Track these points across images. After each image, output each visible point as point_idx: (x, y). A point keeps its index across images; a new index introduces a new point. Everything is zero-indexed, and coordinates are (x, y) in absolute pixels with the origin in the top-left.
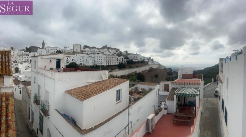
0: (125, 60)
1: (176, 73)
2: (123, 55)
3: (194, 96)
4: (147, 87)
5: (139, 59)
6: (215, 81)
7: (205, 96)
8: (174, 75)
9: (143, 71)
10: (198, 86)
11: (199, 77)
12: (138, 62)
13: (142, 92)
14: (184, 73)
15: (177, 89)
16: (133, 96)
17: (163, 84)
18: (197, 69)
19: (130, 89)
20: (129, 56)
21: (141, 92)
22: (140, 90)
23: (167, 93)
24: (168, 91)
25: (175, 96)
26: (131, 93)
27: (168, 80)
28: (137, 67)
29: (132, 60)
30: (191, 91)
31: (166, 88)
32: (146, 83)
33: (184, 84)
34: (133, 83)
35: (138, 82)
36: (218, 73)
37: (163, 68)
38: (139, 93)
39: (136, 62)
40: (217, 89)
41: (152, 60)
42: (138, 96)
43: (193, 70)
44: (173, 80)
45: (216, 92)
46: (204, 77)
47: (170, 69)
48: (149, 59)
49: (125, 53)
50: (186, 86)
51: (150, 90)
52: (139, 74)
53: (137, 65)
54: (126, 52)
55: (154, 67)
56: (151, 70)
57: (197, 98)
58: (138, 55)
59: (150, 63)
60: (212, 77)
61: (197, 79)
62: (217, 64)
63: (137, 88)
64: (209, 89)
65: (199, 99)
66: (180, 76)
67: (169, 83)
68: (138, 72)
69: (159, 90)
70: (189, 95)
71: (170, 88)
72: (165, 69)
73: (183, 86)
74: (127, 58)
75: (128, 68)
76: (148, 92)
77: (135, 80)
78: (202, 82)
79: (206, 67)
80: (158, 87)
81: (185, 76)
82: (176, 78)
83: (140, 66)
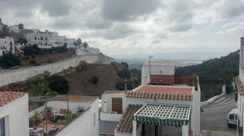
0: (19, 46)
1: (138, 73)
2: (12, 34)
3: (179, 124)
4: (73, 106)
5: (53, 43)
6: (229, 90)
7: (203, 126)
8: (133, 78)
9: (64, 71)
10: (188, 103)
11: (190, 82)
12: (51, 51)
13: (62, 118)
14: (155, 72)
15: (138, 107)
16: (39, 129)
17: (108, 97)
18: (184, 64)
19: (32, 114)
20: (28, 37)
21: (58, 118)
22: (56, 112)
23: (117, 117)
24: (120, 112)
25: (135, 123)
26: (34, 123)
27: (120, 87)
28: (50, 62)
29: (35, 46)
30: (170, 114)
31: (117, 106)
32: (70, 97)
33: (156, 97)
34: (38, 98)
35: (54, 95)
36: (237, 74)
37: (109, 63)
38: (55, 120)
39: (45, 50)
40: (234, 111)
41: (85, 45)
42: (51, 127)
43: (174, 65)
44: (130, 88)
45: (232, 117)
46: (201, 82)
47: (125, 64)
48: (78, 43)
49: (17, 30)
50: (160, 101)
51: (81, 111)
52: (55, 76)
53: (50, 56)
54: (21, 26)
55: (90, 61)
56: (83, 67)
57: (185, 129)
58: (50, 33)
59: (79, 52)
60: (222, 83)
61: (185, 87)
62: (236, 51)
63: (49, 111)
64: (215, 109)
65: (190, 132)
66: (145, 80)
67: (121, 95)
68: (52, 73)
69: (100, 110)
70: (166, 122)
71: (125, 106)
72: (114, 65)
73: (152, 101)
74: (22, 41)
75: (27, 66)
76: (75, 117)
77: (45, 93)
78: (196, 93)
79: (207, 59)
80: (98, 103)
81: (156, 80)
82: (138, 83)
83: (57, 60)
